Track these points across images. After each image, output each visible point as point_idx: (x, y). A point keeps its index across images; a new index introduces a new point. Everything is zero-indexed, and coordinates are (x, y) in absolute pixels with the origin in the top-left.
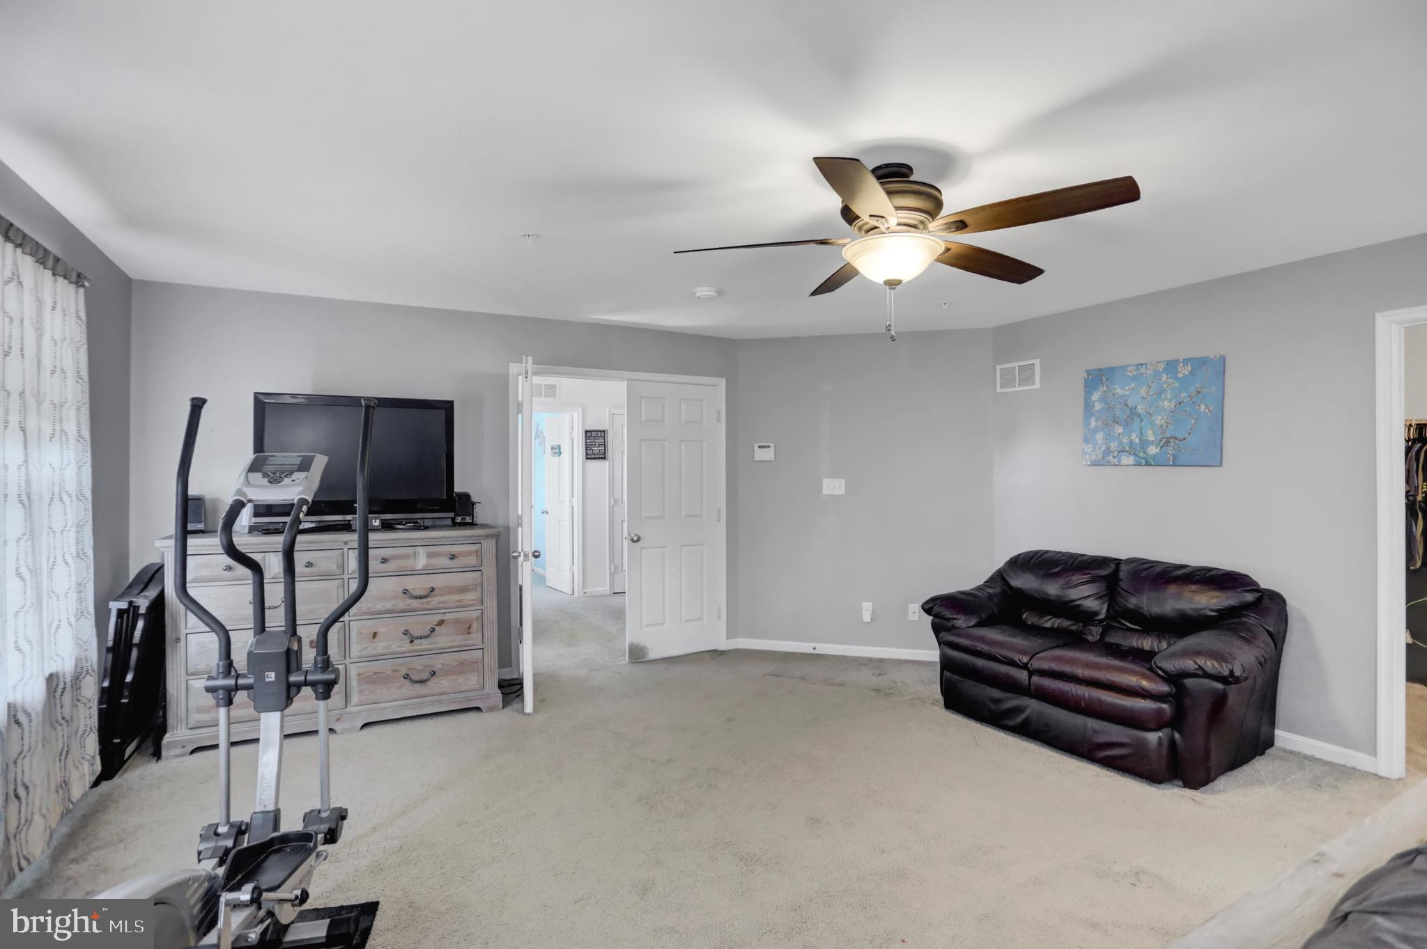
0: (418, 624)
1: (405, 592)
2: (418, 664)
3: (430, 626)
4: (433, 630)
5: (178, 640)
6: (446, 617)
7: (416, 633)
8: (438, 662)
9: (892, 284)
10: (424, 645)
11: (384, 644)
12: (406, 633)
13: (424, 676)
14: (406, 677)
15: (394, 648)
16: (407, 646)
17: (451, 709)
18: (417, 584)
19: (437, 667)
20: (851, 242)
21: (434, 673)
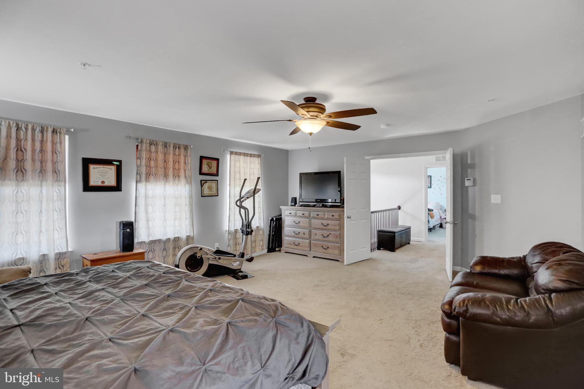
0: (326, 233)
1: (322, 224)
2: (325, 244)
3: (327, 234)
4: (328, 236)
5: (283, 228)
6: (332, 232)
7: (324, 235)
8: (330, 244)
9: (311, 134)
10: (325, 239)
11: (318, 237)
12: (322, 235)
13: (326, 248)
14: (322, 247)
15: (320, 239)
16: (322, 239)
17: (335, 259)
18: (325, 222)
19: (329, 246)
20: (298, 121)
21: (328, 248)
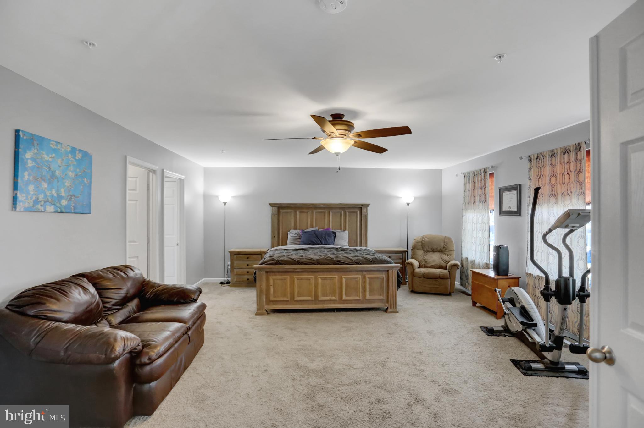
9: (337, 154)
